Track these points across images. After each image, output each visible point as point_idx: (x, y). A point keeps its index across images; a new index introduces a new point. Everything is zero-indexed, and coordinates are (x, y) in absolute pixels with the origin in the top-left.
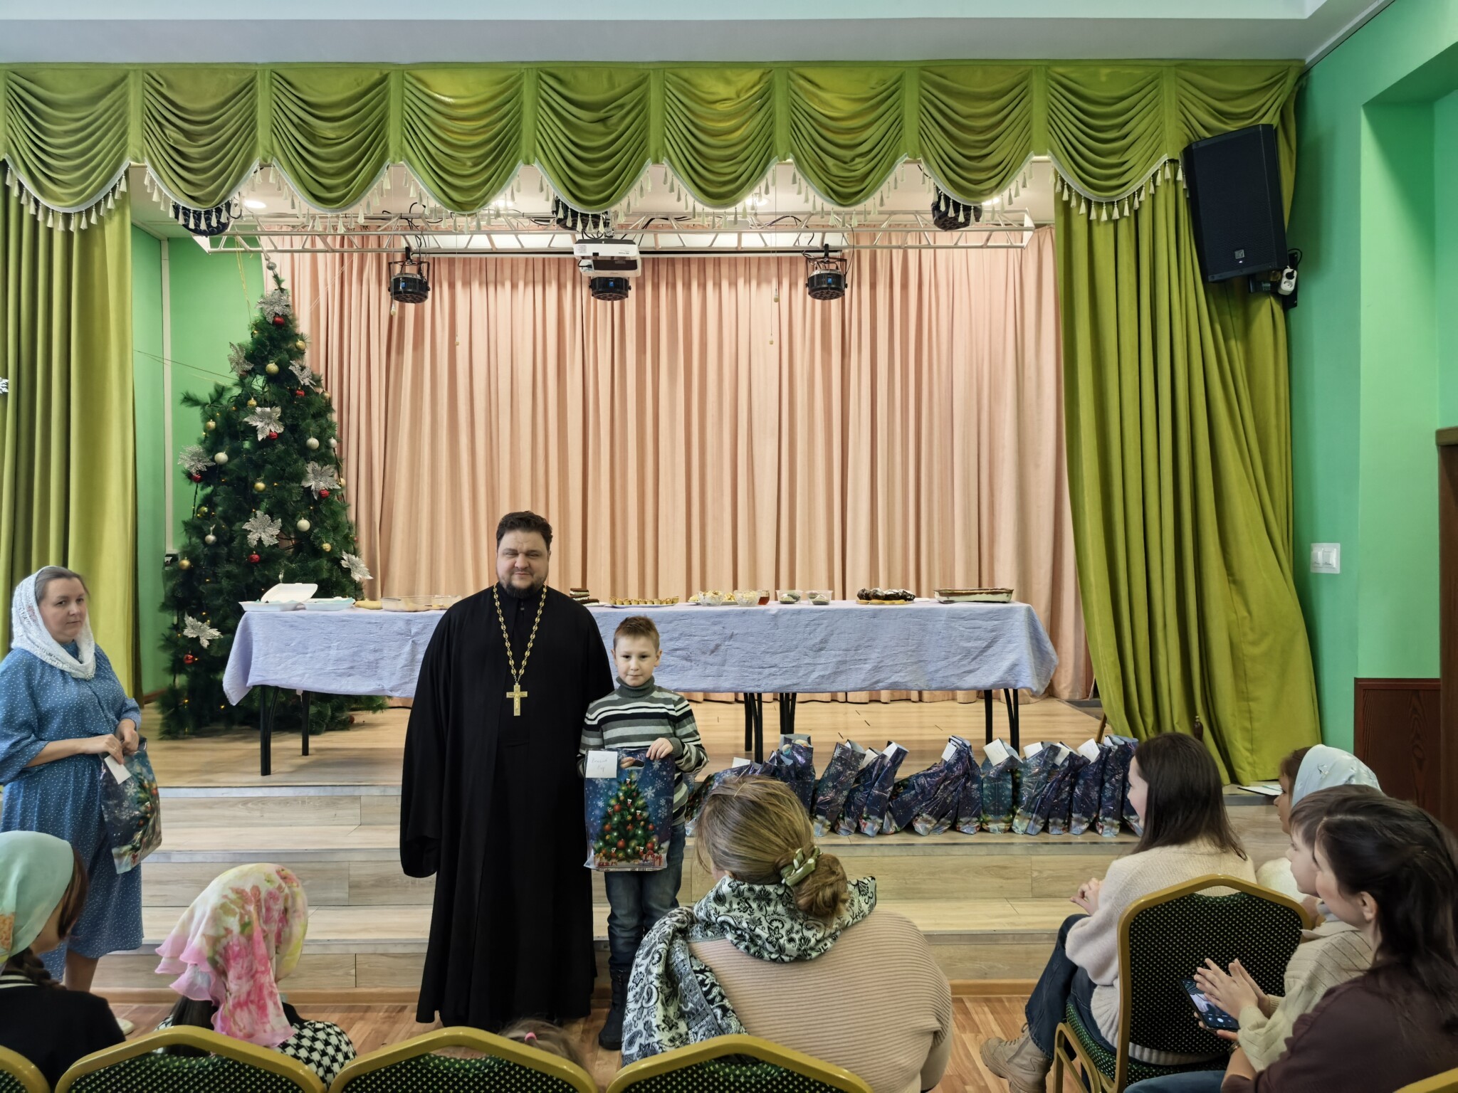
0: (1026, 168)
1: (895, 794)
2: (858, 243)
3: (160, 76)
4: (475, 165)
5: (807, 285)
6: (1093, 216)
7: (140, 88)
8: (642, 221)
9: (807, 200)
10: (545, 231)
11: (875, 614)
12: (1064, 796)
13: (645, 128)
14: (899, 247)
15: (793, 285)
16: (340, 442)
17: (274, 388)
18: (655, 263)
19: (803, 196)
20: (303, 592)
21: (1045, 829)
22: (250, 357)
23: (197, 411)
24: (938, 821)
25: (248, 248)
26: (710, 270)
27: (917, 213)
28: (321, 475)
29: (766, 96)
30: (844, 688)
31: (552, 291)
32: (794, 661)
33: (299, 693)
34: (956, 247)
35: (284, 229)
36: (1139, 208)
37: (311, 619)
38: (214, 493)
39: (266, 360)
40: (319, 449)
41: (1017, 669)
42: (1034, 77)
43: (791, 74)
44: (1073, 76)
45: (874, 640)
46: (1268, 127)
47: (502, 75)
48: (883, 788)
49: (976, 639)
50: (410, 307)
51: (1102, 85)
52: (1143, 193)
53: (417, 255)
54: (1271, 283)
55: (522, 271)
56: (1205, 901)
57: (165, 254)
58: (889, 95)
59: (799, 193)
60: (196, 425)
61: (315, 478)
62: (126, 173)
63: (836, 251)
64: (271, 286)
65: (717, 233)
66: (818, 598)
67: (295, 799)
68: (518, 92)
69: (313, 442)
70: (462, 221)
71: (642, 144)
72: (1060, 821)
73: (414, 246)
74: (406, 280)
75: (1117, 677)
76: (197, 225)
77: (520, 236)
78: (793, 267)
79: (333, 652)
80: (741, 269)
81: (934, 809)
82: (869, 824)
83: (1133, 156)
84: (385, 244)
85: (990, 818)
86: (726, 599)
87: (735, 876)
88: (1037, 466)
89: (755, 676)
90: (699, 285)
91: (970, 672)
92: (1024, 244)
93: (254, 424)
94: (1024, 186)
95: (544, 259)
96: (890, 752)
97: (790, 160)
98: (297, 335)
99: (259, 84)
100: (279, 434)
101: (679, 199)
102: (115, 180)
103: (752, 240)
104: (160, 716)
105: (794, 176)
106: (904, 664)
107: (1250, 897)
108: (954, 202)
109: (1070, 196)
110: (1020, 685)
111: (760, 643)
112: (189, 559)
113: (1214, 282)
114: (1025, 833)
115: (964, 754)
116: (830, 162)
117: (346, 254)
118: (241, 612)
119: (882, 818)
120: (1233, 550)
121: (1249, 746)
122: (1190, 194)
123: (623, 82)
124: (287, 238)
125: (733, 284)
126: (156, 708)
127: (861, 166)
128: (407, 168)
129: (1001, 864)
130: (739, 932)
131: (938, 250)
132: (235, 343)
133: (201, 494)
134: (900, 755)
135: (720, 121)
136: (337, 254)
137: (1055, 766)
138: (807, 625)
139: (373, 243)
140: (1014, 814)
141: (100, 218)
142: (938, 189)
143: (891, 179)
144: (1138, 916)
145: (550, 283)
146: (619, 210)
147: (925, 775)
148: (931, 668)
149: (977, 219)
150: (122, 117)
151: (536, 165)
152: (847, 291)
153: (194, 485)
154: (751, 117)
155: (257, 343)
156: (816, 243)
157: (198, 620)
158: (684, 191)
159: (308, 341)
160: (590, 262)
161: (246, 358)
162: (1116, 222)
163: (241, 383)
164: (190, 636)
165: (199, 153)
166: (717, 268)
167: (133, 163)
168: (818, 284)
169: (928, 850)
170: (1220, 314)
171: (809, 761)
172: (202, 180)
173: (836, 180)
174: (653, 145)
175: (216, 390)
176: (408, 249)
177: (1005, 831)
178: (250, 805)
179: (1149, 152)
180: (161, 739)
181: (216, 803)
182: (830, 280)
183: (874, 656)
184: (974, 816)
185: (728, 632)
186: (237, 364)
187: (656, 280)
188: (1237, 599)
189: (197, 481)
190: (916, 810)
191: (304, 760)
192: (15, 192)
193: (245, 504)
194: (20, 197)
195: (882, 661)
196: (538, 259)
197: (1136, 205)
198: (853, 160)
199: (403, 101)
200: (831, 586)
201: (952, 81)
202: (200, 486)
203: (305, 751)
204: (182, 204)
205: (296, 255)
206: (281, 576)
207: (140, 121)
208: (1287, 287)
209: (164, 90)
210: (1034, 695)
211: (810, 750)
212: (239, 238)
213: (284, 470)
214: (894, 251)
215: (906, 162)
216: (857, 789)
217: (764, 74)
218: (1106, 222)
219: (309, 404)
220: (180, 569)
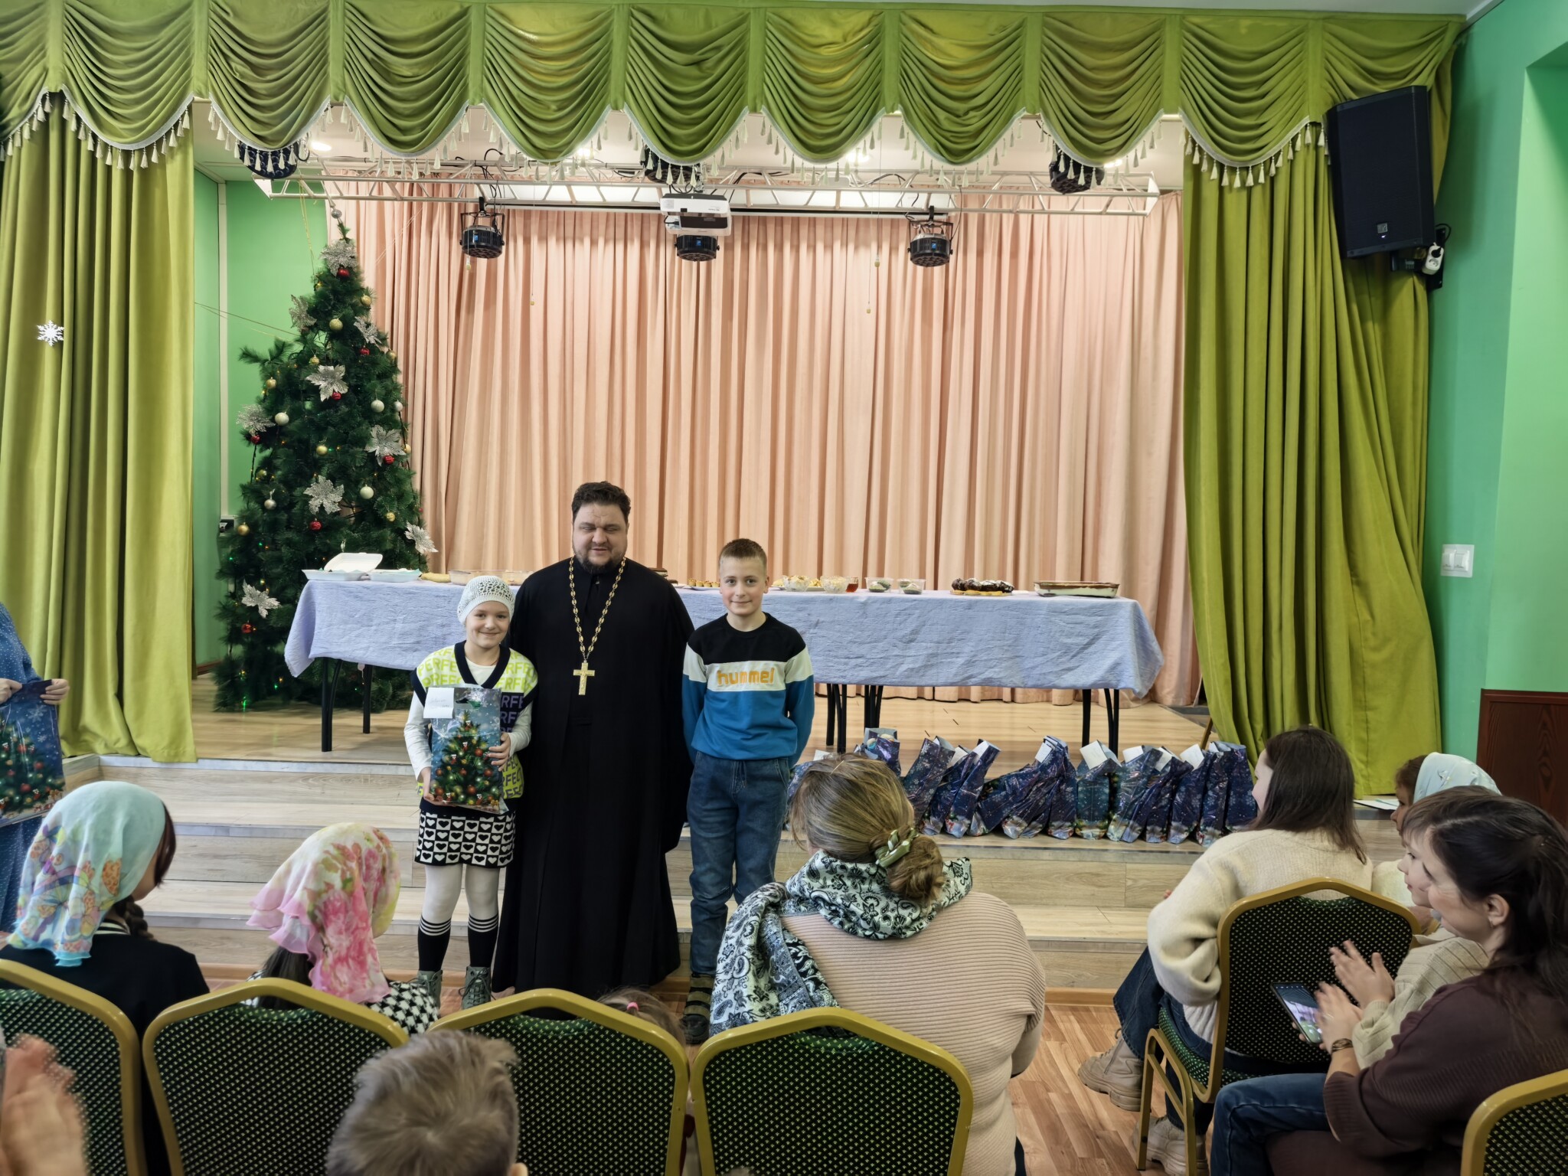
0: (1154, 127)
1: (985, 794)
2: (965, 205)
3: (227, 4)
4: (560, 109)
5: (909, 250)
6: (1226, 182)
7: (205, 16)
8: (734, 175)
9: (915, 157)
10: (629, 183)
11: (970, 606)
12: (1164, 803)
13: (743, 73)
14: (1011, 212)
15: (893, 249)
16: (405, 405)
17: (337, 345)
18: (746, 221)
19: (910, 152)
20: (369, 561)
21: (1142, 837)
22: (313, 311)
23: (256, 368)
24: (1029, 824)
25: (312, 193)
26: (804, 231)
27: (1032, 174)
28: (387, 439)
29: (875, 40)
30: (933, 682)
31: (634, 249)
32: (883, 652)
33: (361, 668)
34: (1072, 212)
35: (350, 174)
36: (1276, 175)
37: (376, 590)
38: (273, 456)
39: (329, 316)
40: (383, 412)
41: (1120, 668)
42: (1167, 28)
43: (905, 19)
44: (1210, 27)
45: (968, 633)
46: (1421, 89)
47: (590, 11)
48: (971, 787)
49: (1079, 635)
50: (482, 263)
51: (1242, 39)
52: (1281, 158)
53: (492, 207)
54: (1416, 261)
55: (602, 227)
56: (1311, 904)
57: (223, 199)
58: (1007, 44)
59: (907, 148)
60: (255, 383)
61: (380, 443)
62: (190, 108)
63: (941, 214)
64: (335, 235)
65: (814, 191)
66: (910, 587)
67: (358, 777)
68: (607, 31)
69: (378, 404)
70: (544, 170)
71: (740, 90)
72: (1159, 829)
73: (489, 197)
74: (479, 233)
75: (1226, 682)
76: (264, 167)
77: (601, 188)
78: (895, 230)
79: (399, 626)
80: (838, 230)
81: (1025, 812)
82: (956, 825)
83: (1272, 117)
84: (456, 193)
85: (1084, 823)
86: (811, 585)
87: (829, 853)
88: (1150, 454)
89: (842, 667)
90: (792, 246)
91: (1069, 669)
92: (1147, 211)
93: (317, 384)
94: (1152, 147)
95: (626, 214)
96: (981, 750)
97: (898, 112)
98: (362, 289)
99: (331, 15)
100: (343, 395)
101: (777, 152)
102: (177, 116)
103: (851, 200)
104: (216, 688)
105: (902, 129)
106: (1000, 659)
107: (1359, 902)
108: (1074, 162)
109: (1201, 159)
110: (1122, 685)
111: (847, 632)
112: (248, 524)
113: (1354, 258)
114: (1121, 839)
115: (1059, 755)
116: (942, 115)
117: (415, 203)
118: (304, 580)
119: (970, 818)
120: (1358, 549)
121: (1364, 758)
122: (1333, 161)
123: (720, 22)
124: (353, 184)
125: (829, 247)
126: (213, 679)
127: (975, 121)
128: (487, 111)
129: (1094, 871)
130: (833, 908)
131: (1052, 216)
132: (297, 296)
133: (260, 456)
134: (991, 754)
135: (824, 67)
136: (406, 203)
137: (1155, 771)
138: (897, 615)
139: (444, 192)
140: (1110, 820)
141: (161, 157)
142: (1057, 148)
143: (1007, 135)
144: (1240, 917)
145: (632, 240)
146: (713, 164)
147: (1017, 776)
148: (1028, 664)
149: (1099, 183)
150: (185, 48)
151: (625, 111)
152: (952, 258)
153: (252, 447)
154: (857, 64)
155: (321, 296)
156: (921, 205)
157: (257, 589)
158: (783, 143)
159: (373, 296)
160: (677, 218)
161: (308, 312)
162: (1250, 189)
163: (303, 338)
164: (249, 604)
165: (265, 89)
166: (812, 229)
167: (197, 98)
168: (921, 249)
169: (1018, 854)
170: (1357, 294)
171: (895, 756)
172: (269, 118)
173: (948, 135)
174: (751, 92)
175: (277, 346)
176: (482, 200)
177: (1099, 837)
178: (310, 781)
179: (1288, 116)
180: (217, 711)
181: (277, 778)
182: (934, 245)
183: (967, 649)
184: (1067, 821)
185: (814, 619)
186: (299, 318)
187: (746, 241)
188: (1360, 601)
189: (256, 443)
190: (1006, 812)
191: (366, 738)
192: (72, 126)
193: (305, 468)
194: (77, 132)
195: (974, 656)
196: (620, 214)
197: (1273, 171)
198: (967, 113)
199: (484, 37)
200: (922, 575)
201: (1080, 30)
202: (258, 448)
203: (367, 729)
204: (248, 144)
205: (362, 202)
206: (343, 546)
207: (204, 52)
208: (1432, 265)
209: (231, 20)
210: (1136, 700)
211: (896, 745)
212: (303, 183)
213: (347, 433)
214: (1005, 216)
215: (1024, 118)
216: (944, 788)
217: (873, 16)
218: (1239, 189)
219: (374, 363)
220: (238, 535)
